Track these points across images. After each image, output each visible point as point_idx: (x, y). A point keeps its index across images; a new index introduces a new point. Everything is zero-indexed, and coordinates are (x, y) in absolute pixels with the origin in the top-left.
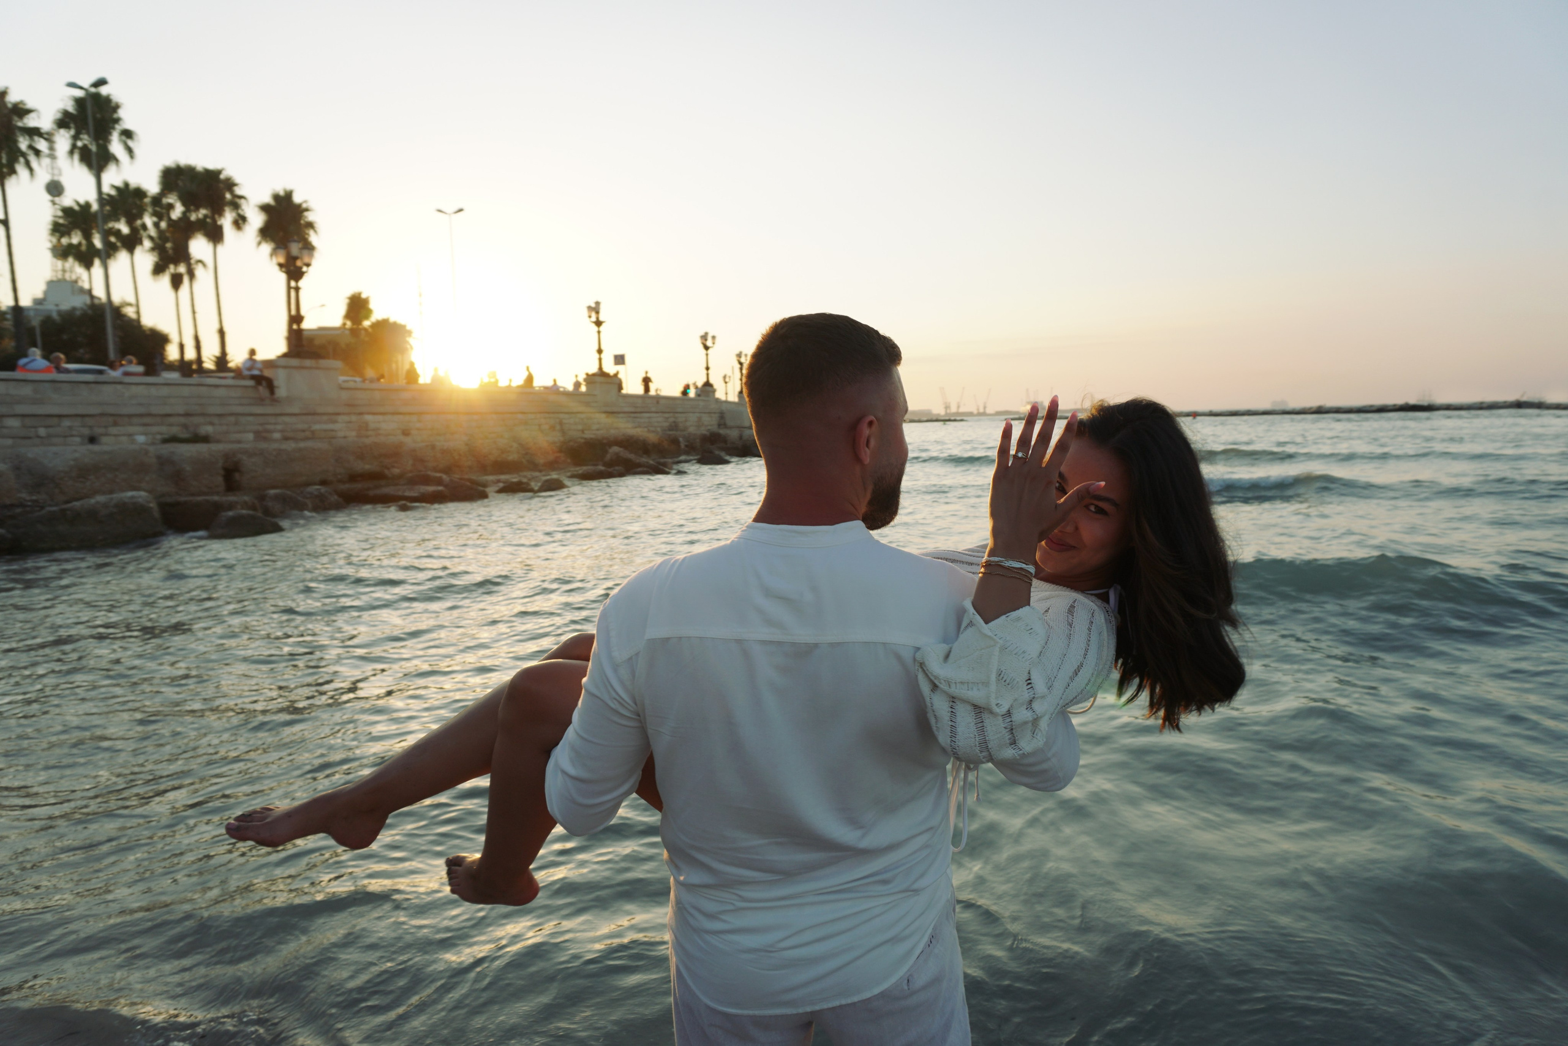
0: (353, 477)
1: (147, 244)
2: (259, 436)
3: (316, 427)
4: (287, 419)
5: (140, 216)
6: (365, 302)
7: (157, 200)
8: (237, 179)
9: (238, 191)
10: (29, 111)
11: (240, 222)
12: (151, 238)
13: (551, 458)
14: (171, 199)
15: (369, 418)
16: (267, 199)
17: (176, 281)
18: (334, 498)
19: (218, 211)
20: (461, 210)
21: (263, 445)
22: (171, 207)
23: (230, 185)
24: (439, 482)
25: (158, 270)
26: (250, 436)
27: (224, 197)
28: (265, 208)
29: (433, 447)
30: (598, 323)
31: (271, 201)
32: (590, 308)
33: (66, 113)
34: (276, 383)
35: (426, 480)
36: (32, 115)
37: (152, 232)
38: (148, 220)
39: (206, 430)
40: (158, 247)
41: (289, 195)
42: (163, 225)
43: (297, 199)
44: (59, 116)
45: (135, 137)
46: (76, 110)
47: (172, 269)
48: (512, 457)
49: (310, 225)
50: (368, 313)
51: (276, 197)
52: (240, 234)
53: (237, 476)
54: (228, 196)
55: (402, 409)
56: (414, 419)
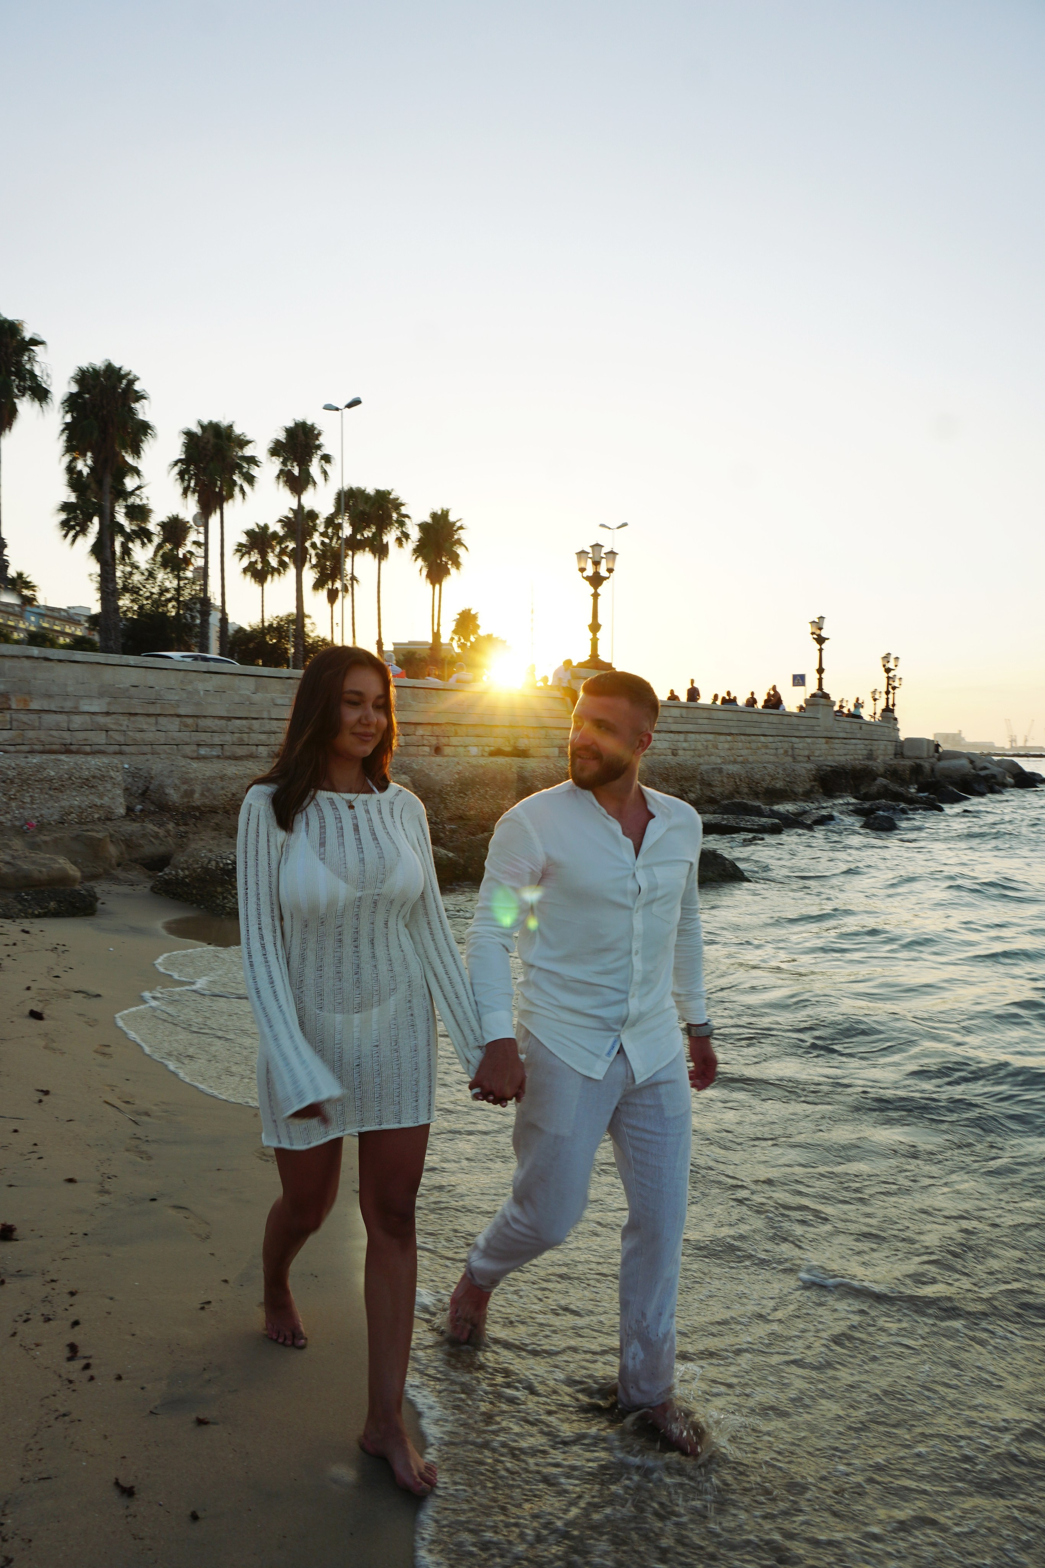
1: (313, 561)
6: (475, 617)
7: (328, 521)
8: (402, 500)
9: (404, 510)
10: (249, 442)
11: (404, 539)
12: (318, 556)
14: (343, 519)
17: (332, 596)
19: (385, 529)
20: (625, 525)
22: (341, 527)
23: (397, 504)
25: (318, 585)
27: (391, 517)
28: (423, 527)
31: (428, 520)
33: (278, 443)
36: (250, 445)
40: (319, 566)
41: (445, 514)
43: (452, 518)
44: (271, 445)
45: (333, 461)
46: (286, 439)
47: (329, 584)
49: (459, 542)
51: (434, 516)
52: (402, 549)
54: (395, 516)
55: (674, 727)
56: (681, 737)
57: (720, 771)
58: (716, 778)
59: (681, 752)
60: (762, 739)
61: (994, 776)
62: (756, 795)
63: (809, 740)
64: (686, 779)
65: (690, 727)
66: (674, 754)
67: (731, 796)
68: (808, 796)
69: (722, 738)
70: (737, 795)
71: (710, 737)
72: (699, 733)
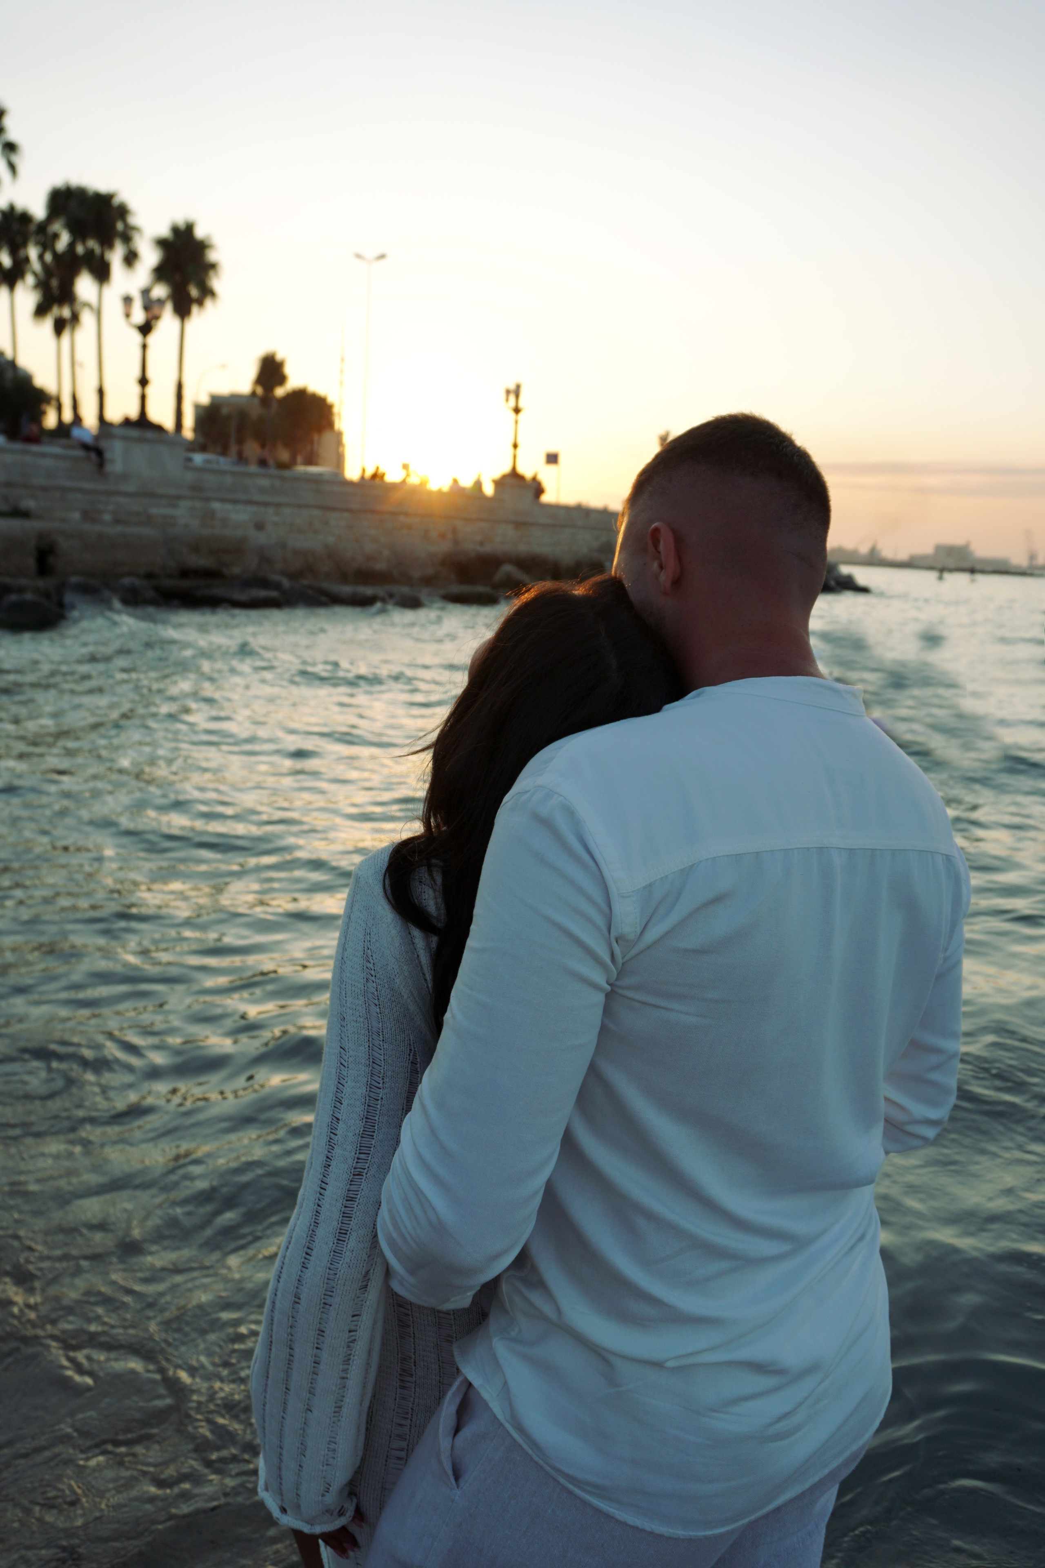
0: (185, 573)
1: (30, 279)
2: (87, 515)
3: (154, 511)
4: (121, 500)
5: (24, 244)
6: (280, 365)
7: (42, 227)
9: (132, 220)
12: (35, 274)
13: (430, 571)
14: (57, 226)
15: (216, 505)
16: (164, 231)
17: (59, 327)
18: (150, 594)
19: (107, 243)
20: (383, 256)
21: (88, 527)
22: (56, 236)
23: (122, 212)
24: (277, 586)
25: (41, 311)
26: (76, 516)
27: (114, 227)
28: (162, 243)
29: (284, 546)
30: (517, 410)
31: (169, 235)
32: (508, 392)
34: (108, 455)
35: (265, 583)
37: (36, 265)
38: (33, 252)
39: (29, 504)
40: (42, 285)
41: (190, 228)
42: (48, 257)
43: (200, 233)
45: (20, 151)
47: (55, 311)
48: (380, 566)
50: (281, 379)
51: (175, 230)
52: (130, 271)
53: (51, 560)
54: (120, 226)
55: (257, 497)
56: (271, 510)
59: (270, 527)
66: (260, 527)
71: (316, 512)
72: (300, 506)
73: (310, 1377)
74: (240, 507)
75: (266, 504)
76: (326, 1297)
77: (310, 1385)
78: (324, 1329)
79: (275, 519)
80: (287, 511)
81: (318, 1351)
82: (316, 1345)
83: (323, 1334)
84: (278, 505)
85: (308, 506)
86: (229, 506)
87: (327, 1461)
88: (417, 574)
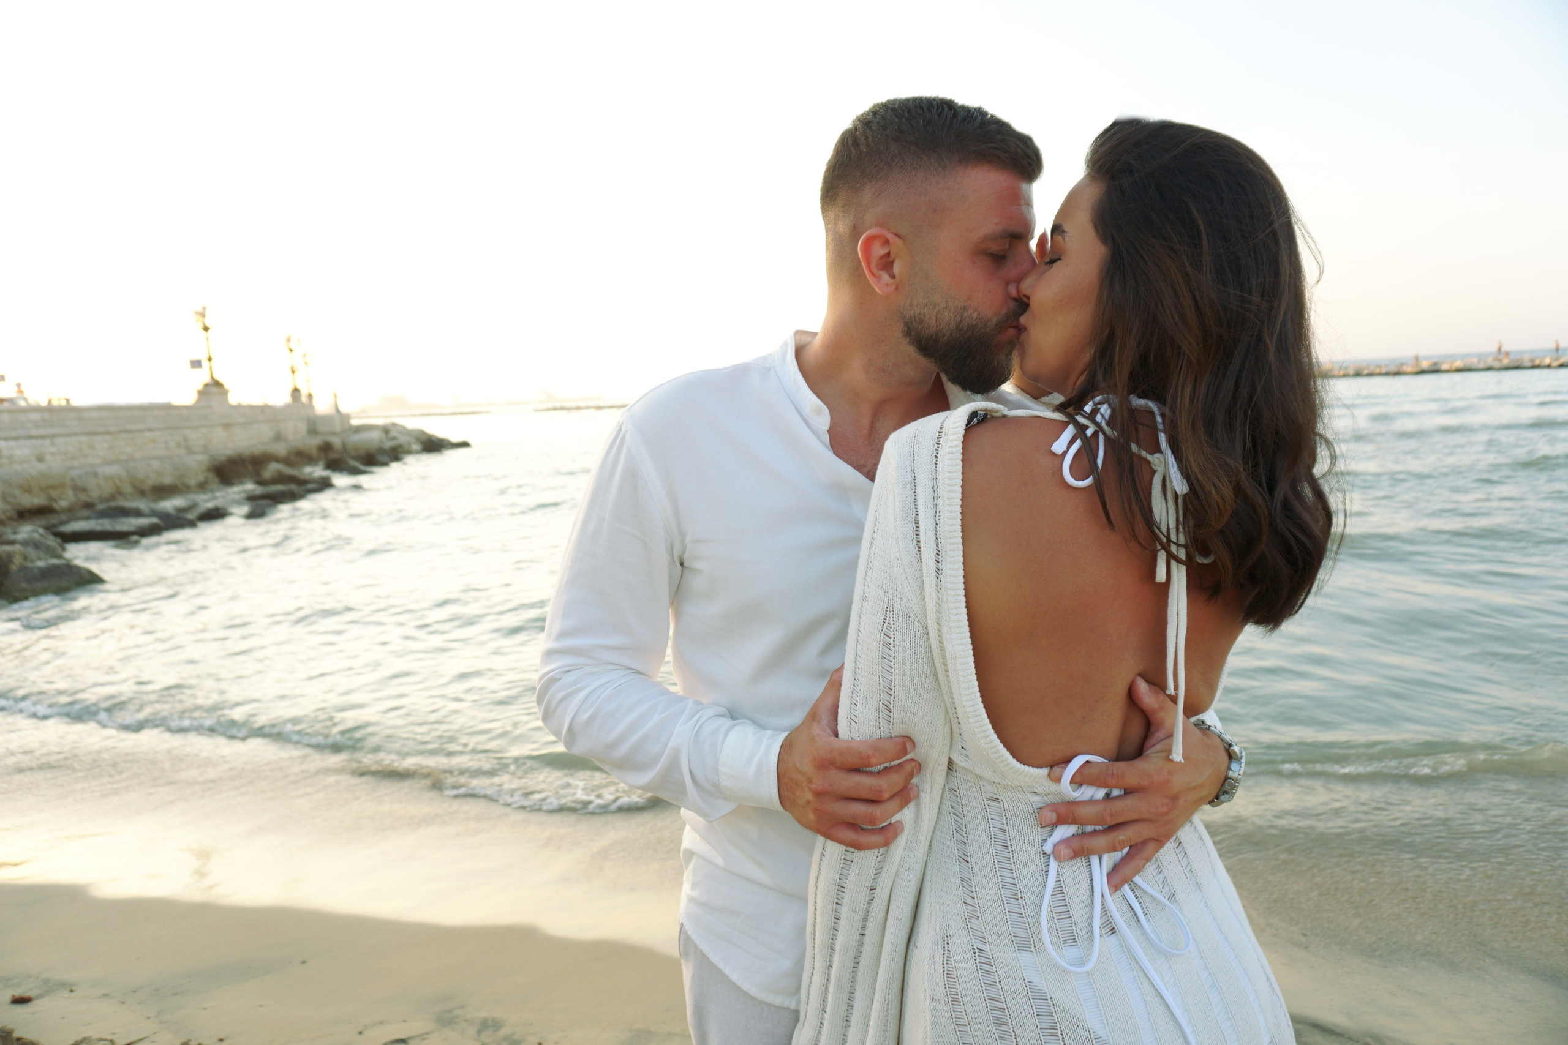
55: (35, 432)
56: (47, 442)
57: (95, 475)
58: (91, 483)
59: (48, 458)
60: (148, 434)
61: (400, 446)
62: (142, 493)
63: (204, 430)
64: (54, 487)
65: (56, 430)
66: (40, 459)
67: (112, 497)
68: (202, 487)
69: (98, 438)
70: (119, 497)
71: (83, 438)
72: (69, 435)
73: (832, 933)
74: (21, 442)
75: (43, 437)
76: (847, 853)
77: (831, 941)
78: (843, 885)
79: (53, 449)
80: (60, 440)
81: (838, 906)
82: (836, 900)
83: (843, 889)
84: (52, 437)
85: (76, 434)
86: (12, 443)
87: (847, 1016)
88: (192, 482)
